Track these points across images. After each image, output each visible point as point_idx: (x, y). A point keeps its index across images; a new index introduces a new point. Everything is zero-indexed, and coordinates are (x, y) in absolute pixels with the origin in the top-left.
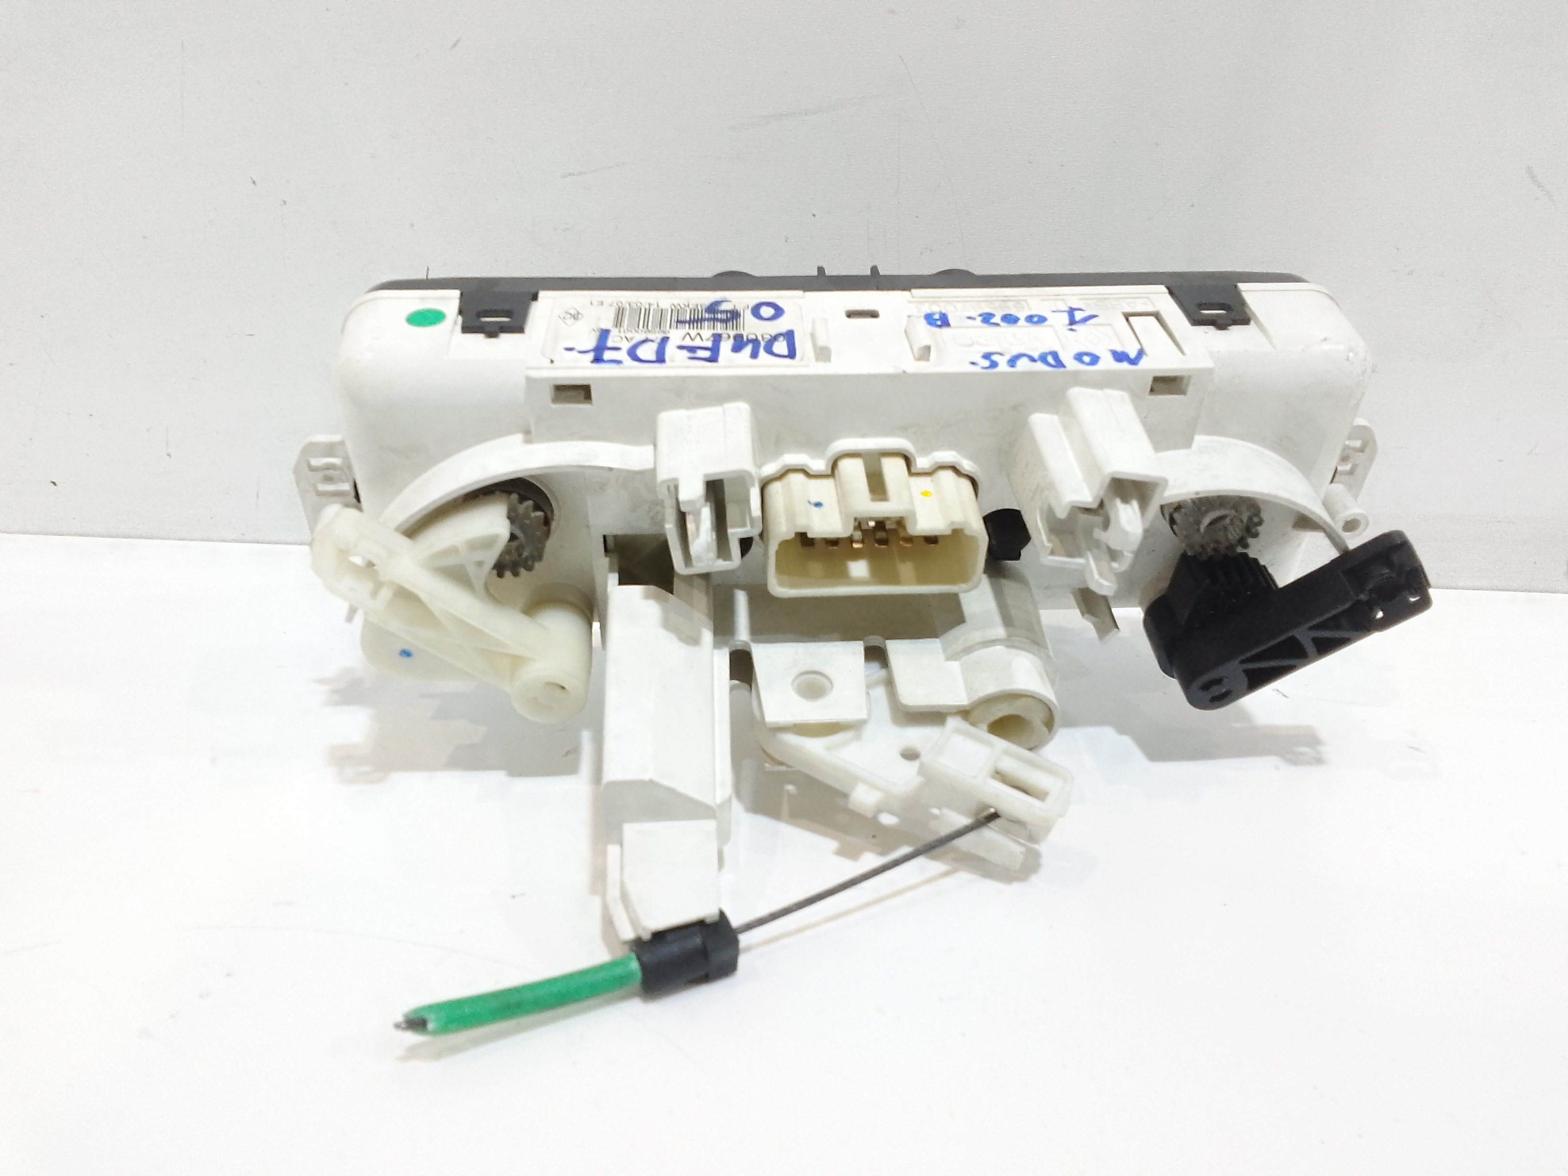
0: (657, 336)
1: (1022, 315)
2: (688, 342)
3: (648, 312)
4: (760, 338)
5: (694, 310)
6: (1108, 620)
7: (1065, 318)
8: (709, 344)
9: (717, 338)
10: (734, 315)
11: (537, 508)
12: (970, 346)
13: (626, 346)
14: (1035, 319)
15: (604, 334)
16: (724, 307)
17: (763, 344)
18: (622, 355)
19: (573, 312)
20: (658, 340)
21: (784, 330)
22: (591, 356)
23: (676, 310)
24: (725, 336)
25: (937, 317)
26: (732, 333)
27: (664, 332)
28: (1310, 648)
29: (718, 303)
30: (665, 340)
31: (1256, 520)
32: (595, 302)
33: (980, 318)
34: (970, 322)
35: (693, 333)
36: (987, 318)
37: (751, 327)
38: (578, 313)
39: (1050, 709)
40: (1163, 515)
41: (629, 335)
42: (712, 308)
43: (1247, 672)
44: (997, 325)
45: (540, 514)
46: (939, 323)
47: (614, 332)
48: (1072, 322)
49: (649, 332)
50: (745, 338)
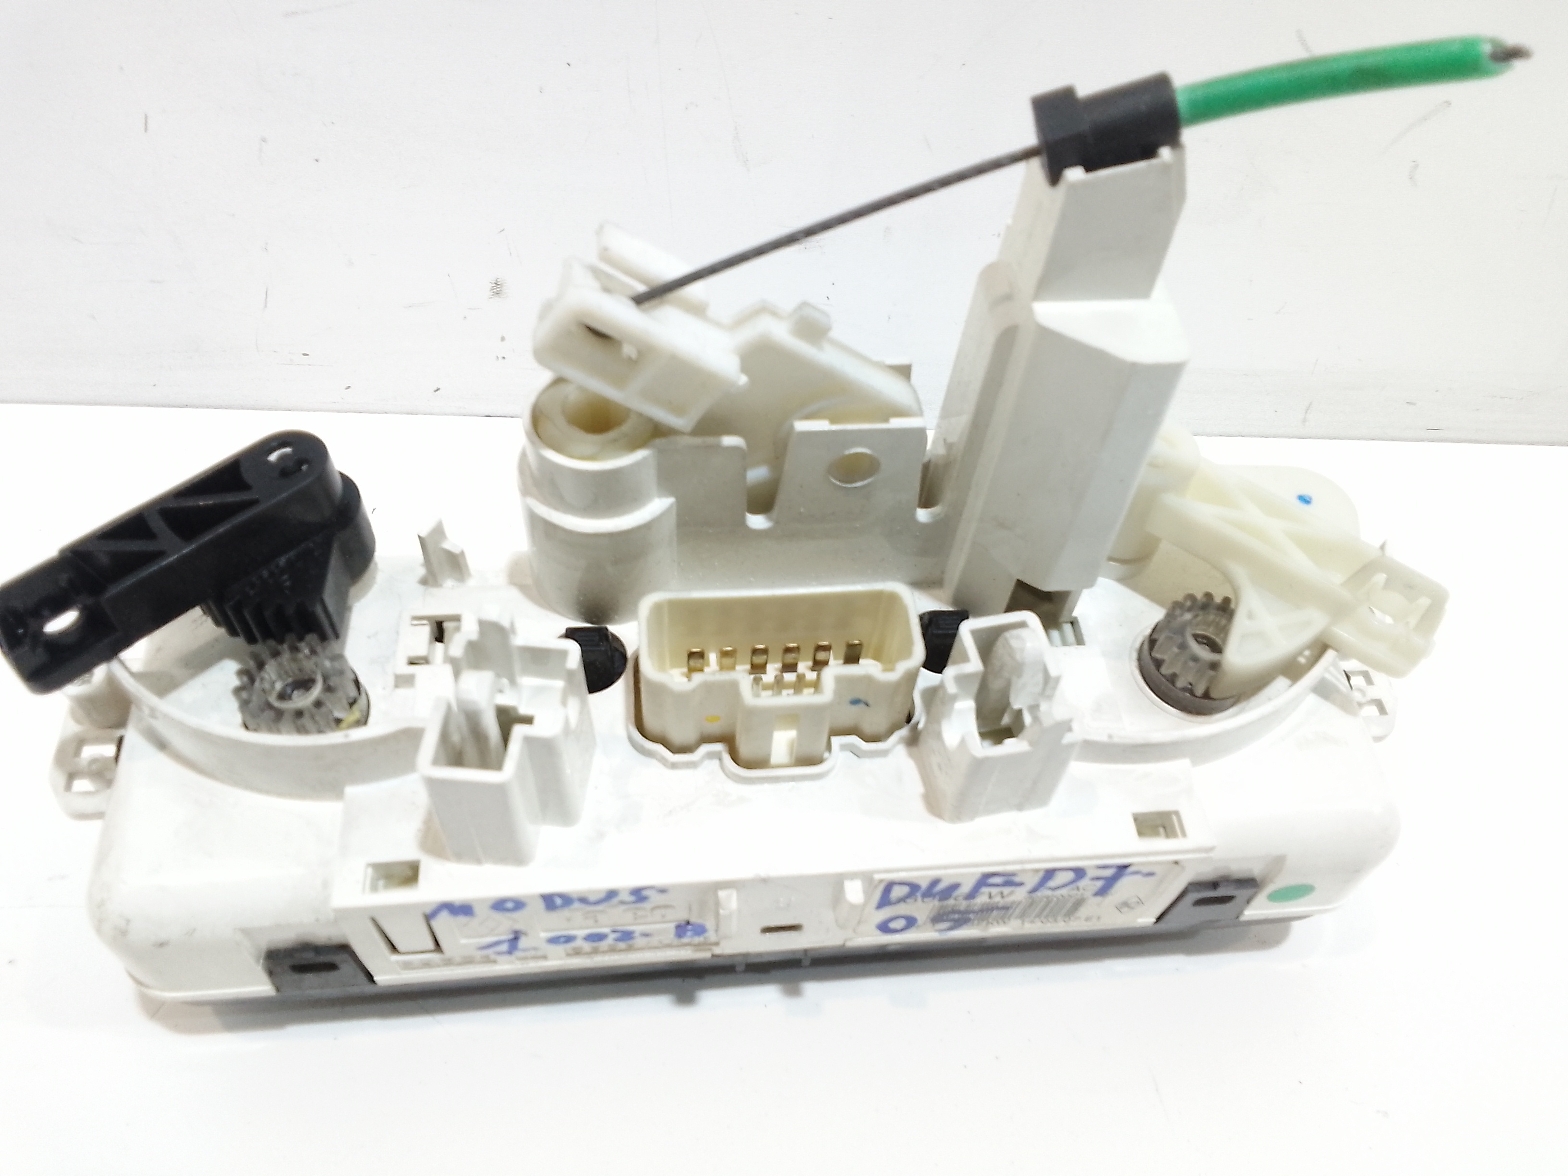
0: (1044, 892)
1: (579, 942)
2: (1008, 889)
3: (1038, 916)
4: (919, 899)
5: (983, 919)
6: (430, 548)
7: (523, 945)
8: (986, 890)
9: (970, 897)
10: (936, 919)
11: (1158, 663)
12: (658, 907)
13: (1084, 882)
14: (562, 940)
15: (1102, 892)
16: (944, 925)
17: (918, 894)
18: (1091, 873)
19: (1125, 909)
20: (1041, 889)
21: (888, 909)
22: (1131, 870)
23: (1003, 920)
24: (960, 898)
26: (950, 902)
27: (1031, 897)
28: (157, 524)
30: (1033, 891)
31: (244, 695)
32: (1095, 920)
33: (636, 935)
34: (649, 930)
35: (997, 899)
36: (626, 936)
37: (922, 909)
38: (1119, 908)
39: (539, 437)
40: (367, 695)
41: (1075, 892)
42: (961, 923)
43: (246, 487)
44: (614, 931)
45: (1158, 656)
46: (689, 926)
47: (1090, 893)
48: (514, 940)
49: (1048, 897)
50: (937, 897)
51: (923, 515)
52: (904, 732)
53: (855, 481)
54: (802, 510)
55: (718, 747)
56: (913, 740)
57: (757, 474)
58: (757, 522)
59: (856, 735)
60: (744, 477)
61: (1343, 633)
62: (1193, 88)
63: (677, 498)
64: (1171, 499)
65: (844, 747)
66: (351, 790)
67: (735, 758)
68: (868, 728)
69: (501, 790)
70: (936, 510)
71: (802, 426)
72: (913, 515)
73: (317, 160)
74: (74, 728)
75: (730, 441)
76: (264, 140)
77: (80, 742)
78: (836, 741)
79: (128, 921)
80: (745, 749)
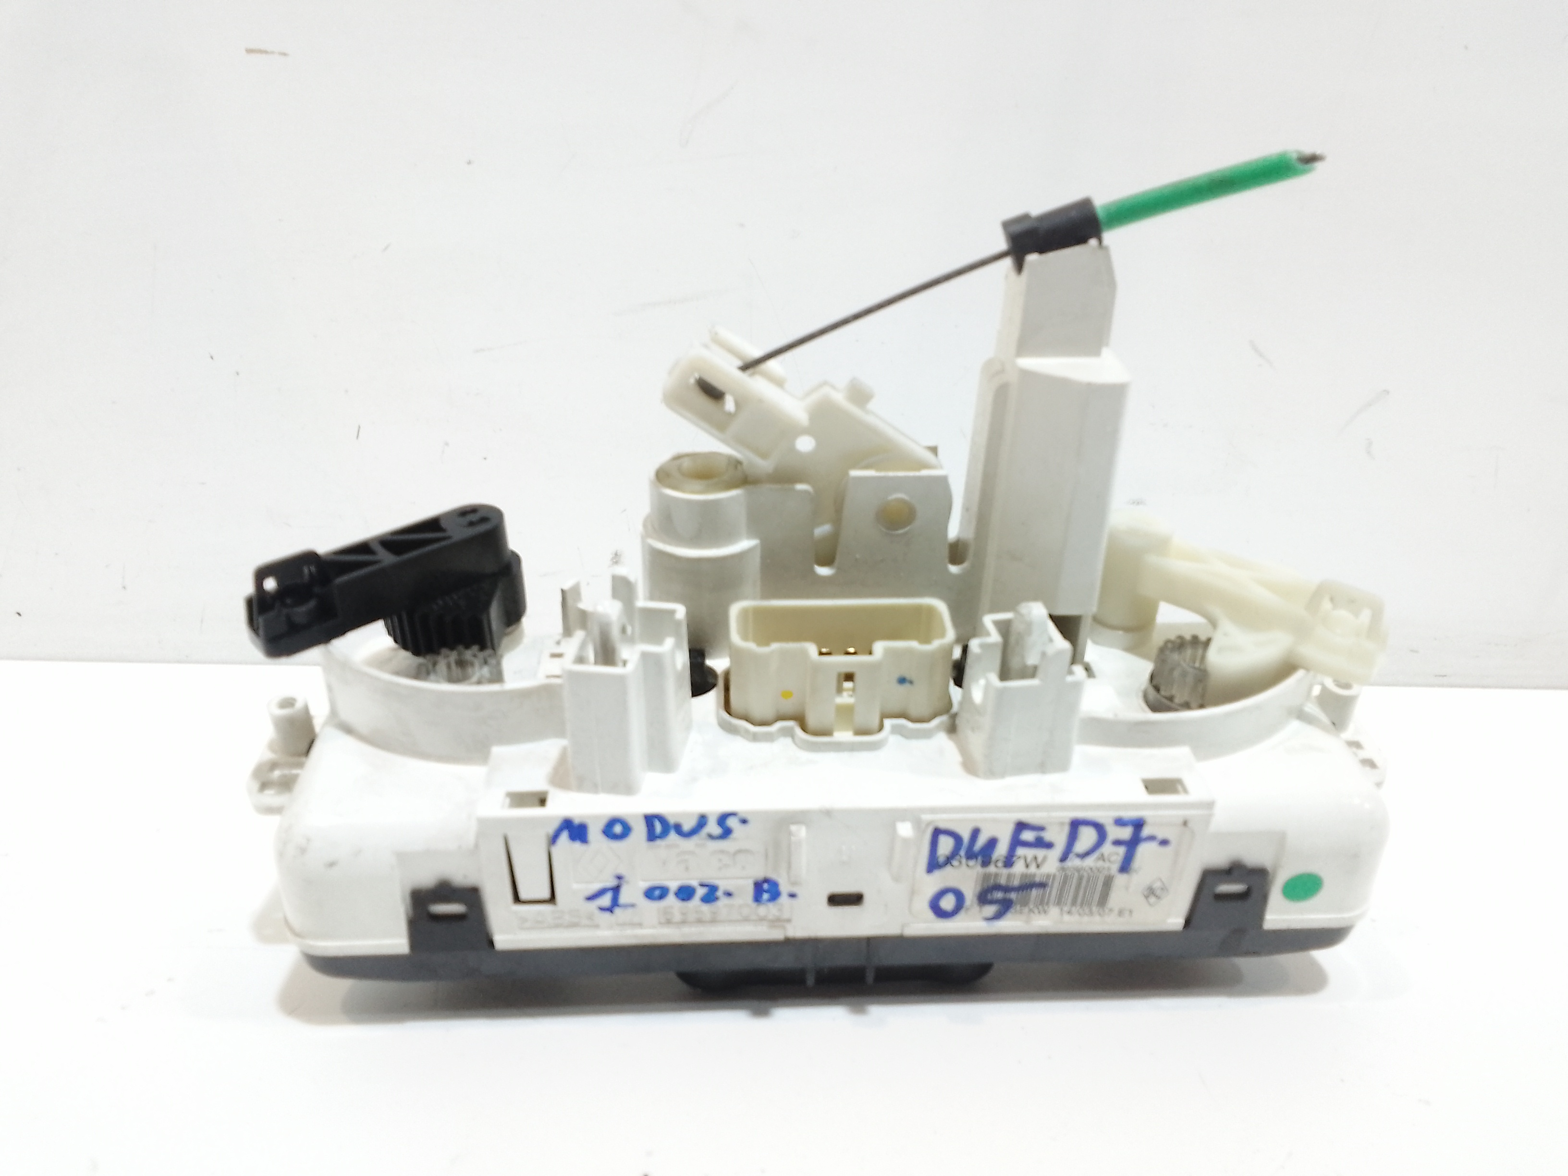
0: (1073, 862)
1: (671, 900)
2: (1040, 853)
3: (1074, 903)
4: (964, 861)
5: (1025, 903)
7: (624, 898)
8: (1021, 851)
9: (1009, 862)
10: (984, 896)
11: (1158, 688)
12: (739, 851)
13: (1107, 848)
14: (657, 893)
15: (1125, 867)
16: (990, 910)
17: (962, 853)
18: (1111, 832)
19: (1152, 899)
20: (1071, 856)
21: (937, 874)
22: (1146, 832)
23: (1043, 903)
24: (1000, 864)
25: (766, 896)
26: (992, 869)
27: (1063, 869)
29: (998, 916)
30: (1064, 858)
32: (1127, 913)
33: (719, 893)
34: (730, 889)
35: (1033, 869)
36: (711, 894)
37: (967, 879)
38: (1147, 897)
41: (1100, 864)
42: (1005, 907)
43: (441, 529)
44: (702, 885)
46: (766, 886)
47: (1115, 867)
48: (616, 890)
49: (1078, 870)
50: (980, 859)
51: (954, 569)
52: (944, 719)
53: (897, 530)
54: (858, 556)
55: (791, 723)
56: (952, 729)
57: (823, 530)
58: (823, 571)
59: (905, 718)
60: (812, 533)
61: (1308, 651)
62: (1107, 207)
63: (761, 540)
64: (1152, 559)
65: (896, 730)
66: (497, 751)
67: (804, 728)
68: (914, 712)
69: (622, 679)
70: (965, 565)
71: (854, 473)
72: (947, 570)
73: (485, 459)
74: (269, 756)
75: (800, 487)
76: (447, 444)
77: (273, 766)
78: (888, 723)
79: (308, 840)
80: (812, 721)
